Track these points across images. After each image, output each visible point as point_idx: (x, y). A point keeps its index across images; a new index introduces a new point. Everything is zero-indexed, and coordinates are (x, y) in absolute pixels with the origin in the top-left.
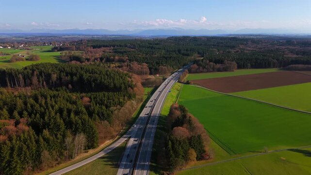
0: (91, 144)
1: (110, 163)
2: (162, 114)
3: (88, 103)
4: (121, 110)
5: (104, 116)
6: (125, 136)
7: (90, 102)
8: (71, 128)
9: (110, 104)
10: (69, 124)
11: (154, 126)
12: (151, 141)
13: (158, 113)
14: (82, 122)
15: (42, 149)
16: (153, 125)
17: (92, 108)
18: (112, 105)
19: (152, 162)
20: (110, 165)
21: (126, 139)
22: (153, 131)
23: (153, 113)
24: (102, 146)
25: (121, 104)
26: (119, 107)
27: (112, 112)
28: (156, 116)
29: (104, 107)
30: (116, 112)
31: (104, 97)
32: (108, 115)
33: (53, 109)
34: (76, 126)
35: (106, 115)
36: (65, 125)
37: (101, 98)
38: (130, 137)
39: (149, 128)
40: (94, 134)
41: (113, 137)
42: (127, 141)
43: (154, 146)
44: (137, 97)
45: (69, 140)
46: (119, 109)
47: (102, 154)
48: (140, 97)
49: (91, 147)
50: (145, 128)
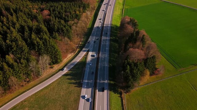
0: (55, 60)
1: (73, 81)
2: (113, 24)
3: (48, 17)
4: (79, 25)
5: (64, 33)
6: (84, 49)
7: (50, 15)
8: (34, 48)
9: (68, 18)
10: (31, 45)
11: (108, 38)
12: (107, 56)
13: (110, 23)
14: (43, 43)
15: (8, 76)
16: (106, 37)
17: (52, 22)
18: (69, 19)
19: (110, 81)
20: (74, 83)
21: (85, 53)
22: (108, 43)
23: (105, 23)
24: (65, 61)
25: (77, 17)
26: (76, 20)
27: (70, 27)
28: (108, 27)
29: (63, 22)
30: (74, 27)
31: (62, 9)
32: (67, 31)
33: (14, 28)
34: (38, 47)
35: (65, 31)
36: (28, 47)
37: (59, 11)
38: (88, 51)
39: (104, 40)
40: (56, 52)
41: (73, 51)
42: (86, 55)
43: (110, 61)
44: (91, 6)
45: (33, 64)
46: (77, 23)
47: (66, 71)
48: (93, 6)
49: (56, 63)
50: (101, 41)
